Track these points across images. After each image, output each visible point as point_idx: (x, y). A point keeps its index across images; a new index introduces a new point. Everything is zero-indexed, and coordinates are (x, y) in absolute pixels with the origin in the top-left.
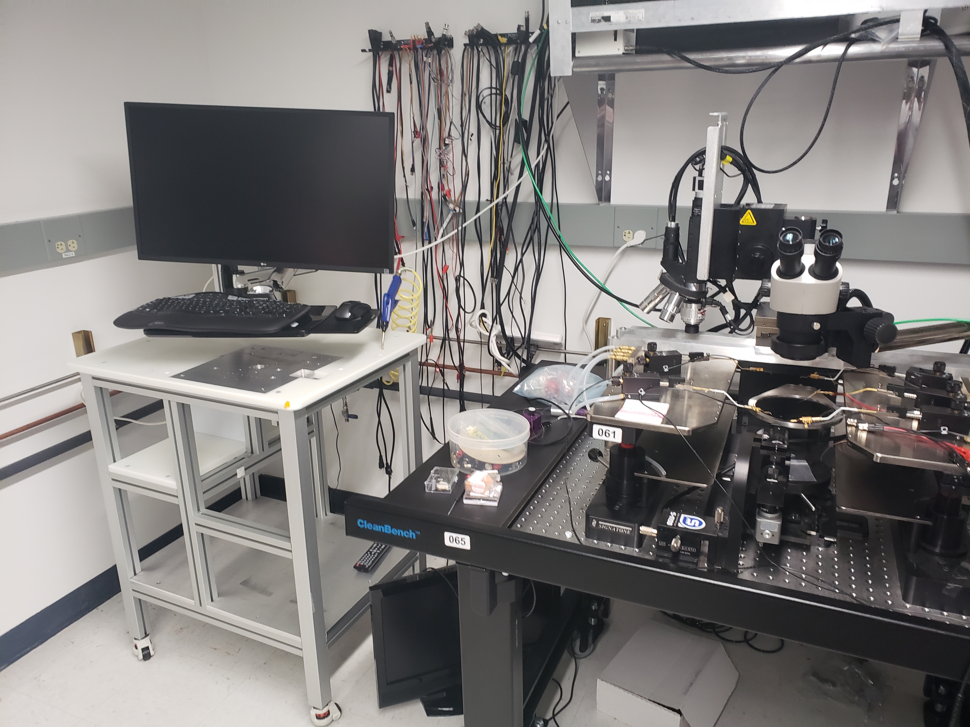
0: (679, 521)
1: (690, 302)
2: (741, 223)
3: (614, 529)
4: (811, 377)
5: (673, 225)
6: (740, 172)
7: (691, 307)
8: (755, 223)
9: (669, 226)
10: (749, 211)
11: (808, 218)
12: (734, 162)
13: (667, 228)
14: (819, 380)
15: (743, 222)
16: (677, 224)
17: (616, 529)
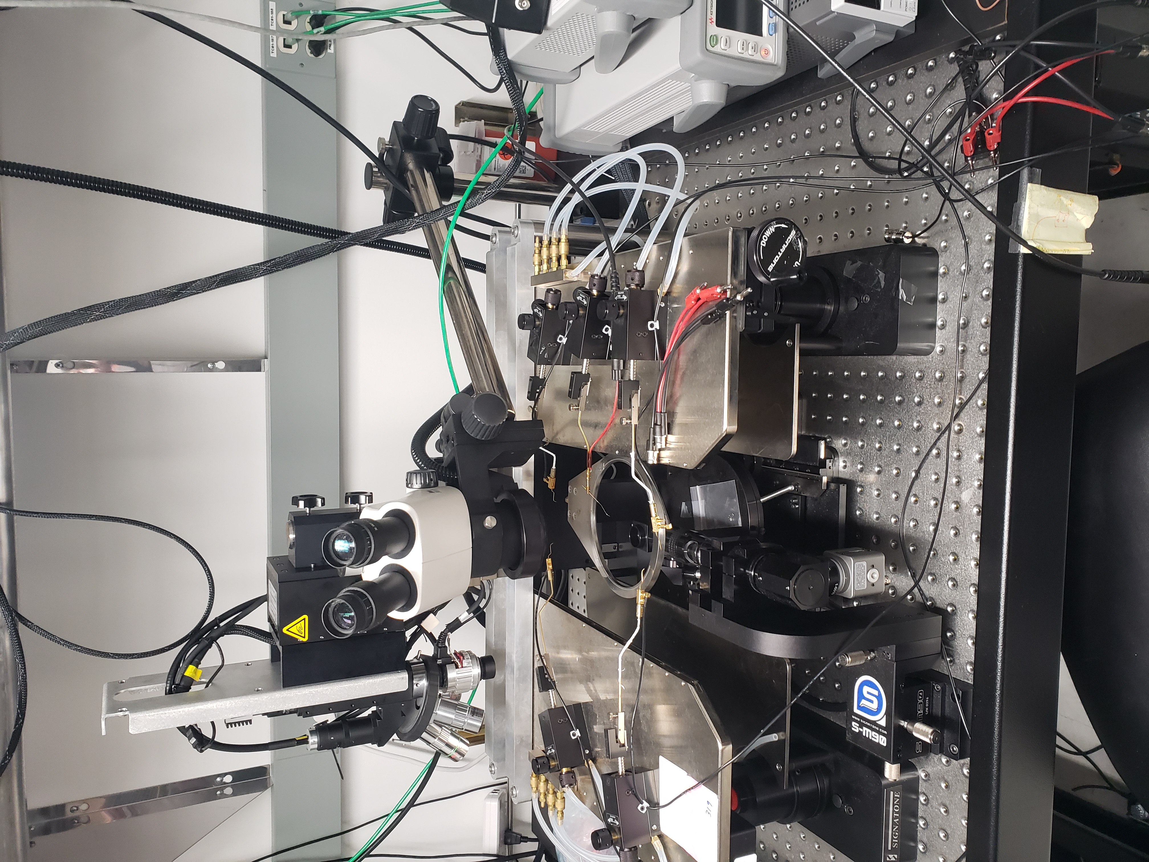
0: (874, 723)
1: (443, 682)
2: (305, 640)
3: (895, 821)
4: (554, 488)
5: (314, 740)
6: (214, 645)
7: (454, 680)
8: (306, 617)
9: (316, 746)
10: (285, 630)
11: (291, 528)
12: (196, 660)
13: (319, 749)
14: (556, 476)
15: (304, 637)
16: (312, 732)
17: (896, 817)
